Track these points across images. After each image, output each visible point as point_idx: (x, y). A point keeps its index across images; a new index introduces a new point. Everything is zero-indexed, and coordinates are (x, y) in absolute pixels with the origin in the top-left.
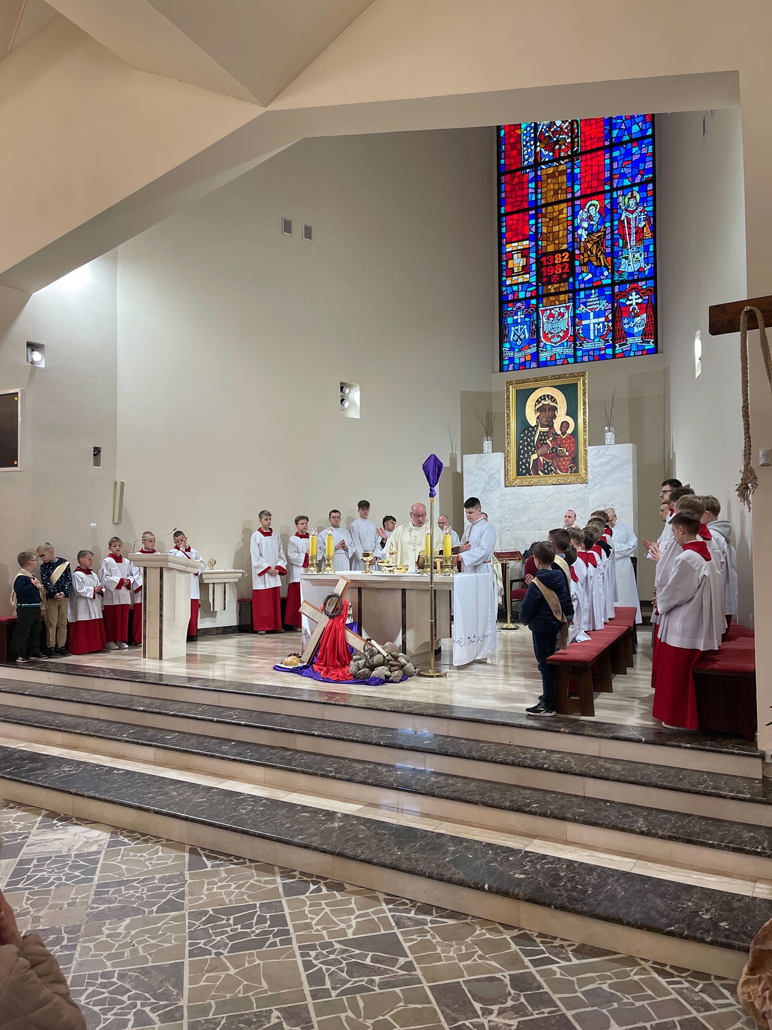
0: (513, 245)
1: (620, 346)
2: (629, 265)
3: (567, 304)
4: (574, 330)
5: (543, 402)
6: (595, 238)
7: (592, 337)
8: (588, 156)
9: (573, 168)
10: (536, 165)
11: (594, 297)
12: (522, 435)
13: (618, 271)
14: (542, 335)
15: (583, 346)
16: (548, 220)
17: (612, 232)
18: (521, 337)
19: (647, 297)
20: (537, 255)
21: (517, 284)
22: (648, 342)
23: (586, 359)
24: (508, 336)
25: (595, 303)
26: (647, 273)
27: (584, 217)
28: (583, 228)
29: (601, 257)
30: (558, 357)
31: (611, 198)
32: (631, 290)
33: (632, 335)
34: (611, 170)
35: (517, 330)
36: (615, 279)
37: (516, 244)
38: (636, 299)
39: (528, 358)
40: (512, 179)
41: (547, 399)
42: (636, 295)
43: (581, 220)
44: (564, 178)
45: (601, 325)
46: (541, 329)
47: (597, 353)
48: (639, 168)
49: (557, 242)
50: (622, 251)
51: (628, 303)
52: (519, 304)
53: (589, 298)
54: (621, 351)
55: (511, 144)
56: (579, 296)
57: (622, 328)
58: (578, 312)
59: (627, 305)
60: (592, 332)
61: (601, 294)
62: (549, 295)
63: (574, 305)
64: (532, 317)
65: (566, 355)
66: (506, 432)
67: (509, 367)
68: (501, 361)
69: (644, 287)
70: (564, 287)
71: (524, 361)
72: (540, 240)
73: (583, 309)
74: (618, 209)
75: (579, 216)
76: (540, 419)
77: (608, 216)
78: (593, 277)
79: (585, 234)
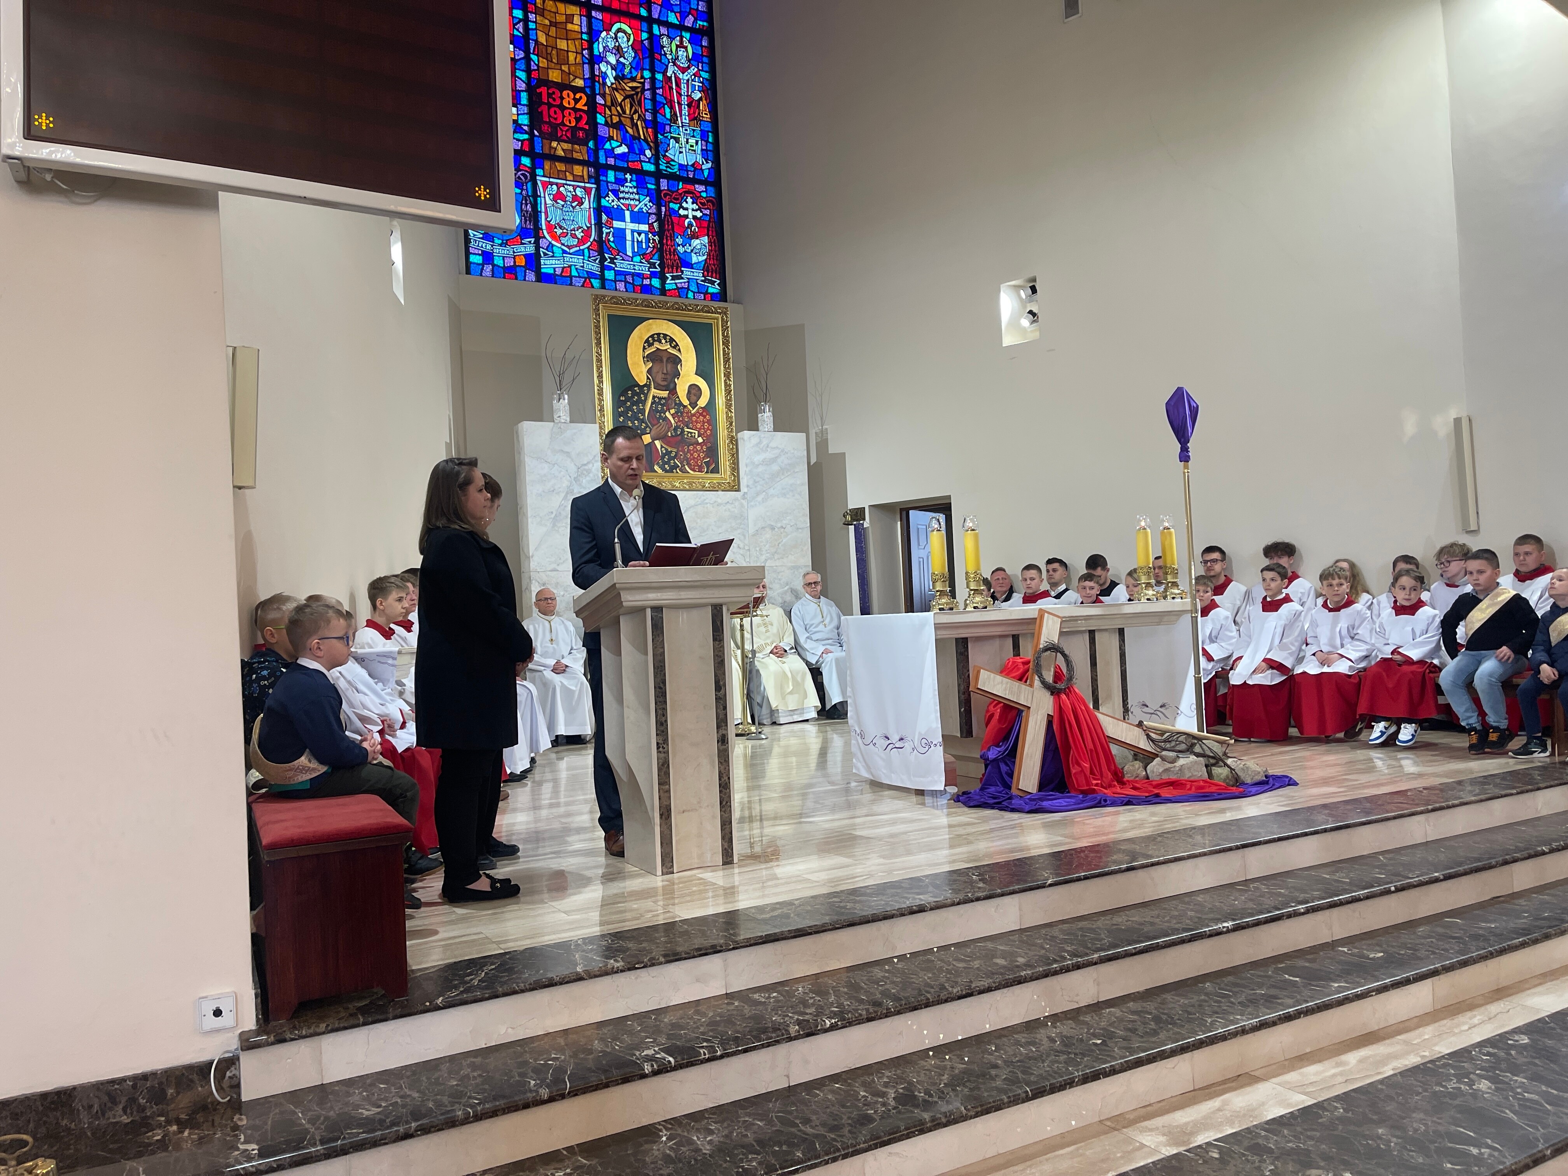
1: (674, 278)
2: (681, 152)
3: (587, 185)
4: (600, 233)
5: (657, 345)
6: (628, 89)
7: (629, 253)
11: (629, 186)
12: (622, 398)
13: (665, 156)
14: (544, 227)
15: (614, 263)
16: (547, 22)
17: (653, 89)
19: (707, 212)
20: (529, 77)
22: (713, 283)
23: (621, 286)
25: (632, 196)
26: (706, 173)
27: (609, 44)
28: (608, 63)
29: (639, 123)
30: (574, 273)
31: (650, 31)
32: (685, 192)
33: (689, 265)
36: (661, 167)
38: (693, 210)
39: (522, 262)
41: (663, 341)
42: (693, 203)
43: (604, 48)
45: (643, 235)
46: (543, 214)
47: (638, 281)
49: (565, 68)
50: (671, 126)
51: (682, 212)
53: (623, 186)
54: (675, 287)
56: (606, 176)
57: (675, 250)
58: (604, 202)
59: (680, 216)
60: (629, 244)
61: (641, 185)
62: (555, 158)
63: (598, 190)
64: (525, 187)
65: (587, 272)
66: (596, 388)
67: (482, 269)
68: (468, 254)
69: (704, 194)
70: (580, 153)
71: (512, 264)
72: (533, 54)
73: (613, 201)
74: (661, 55)
75: (600, 40)
76: (654, 375)
77: (647, 60)
78: (628, 152)
79: (611, 75)
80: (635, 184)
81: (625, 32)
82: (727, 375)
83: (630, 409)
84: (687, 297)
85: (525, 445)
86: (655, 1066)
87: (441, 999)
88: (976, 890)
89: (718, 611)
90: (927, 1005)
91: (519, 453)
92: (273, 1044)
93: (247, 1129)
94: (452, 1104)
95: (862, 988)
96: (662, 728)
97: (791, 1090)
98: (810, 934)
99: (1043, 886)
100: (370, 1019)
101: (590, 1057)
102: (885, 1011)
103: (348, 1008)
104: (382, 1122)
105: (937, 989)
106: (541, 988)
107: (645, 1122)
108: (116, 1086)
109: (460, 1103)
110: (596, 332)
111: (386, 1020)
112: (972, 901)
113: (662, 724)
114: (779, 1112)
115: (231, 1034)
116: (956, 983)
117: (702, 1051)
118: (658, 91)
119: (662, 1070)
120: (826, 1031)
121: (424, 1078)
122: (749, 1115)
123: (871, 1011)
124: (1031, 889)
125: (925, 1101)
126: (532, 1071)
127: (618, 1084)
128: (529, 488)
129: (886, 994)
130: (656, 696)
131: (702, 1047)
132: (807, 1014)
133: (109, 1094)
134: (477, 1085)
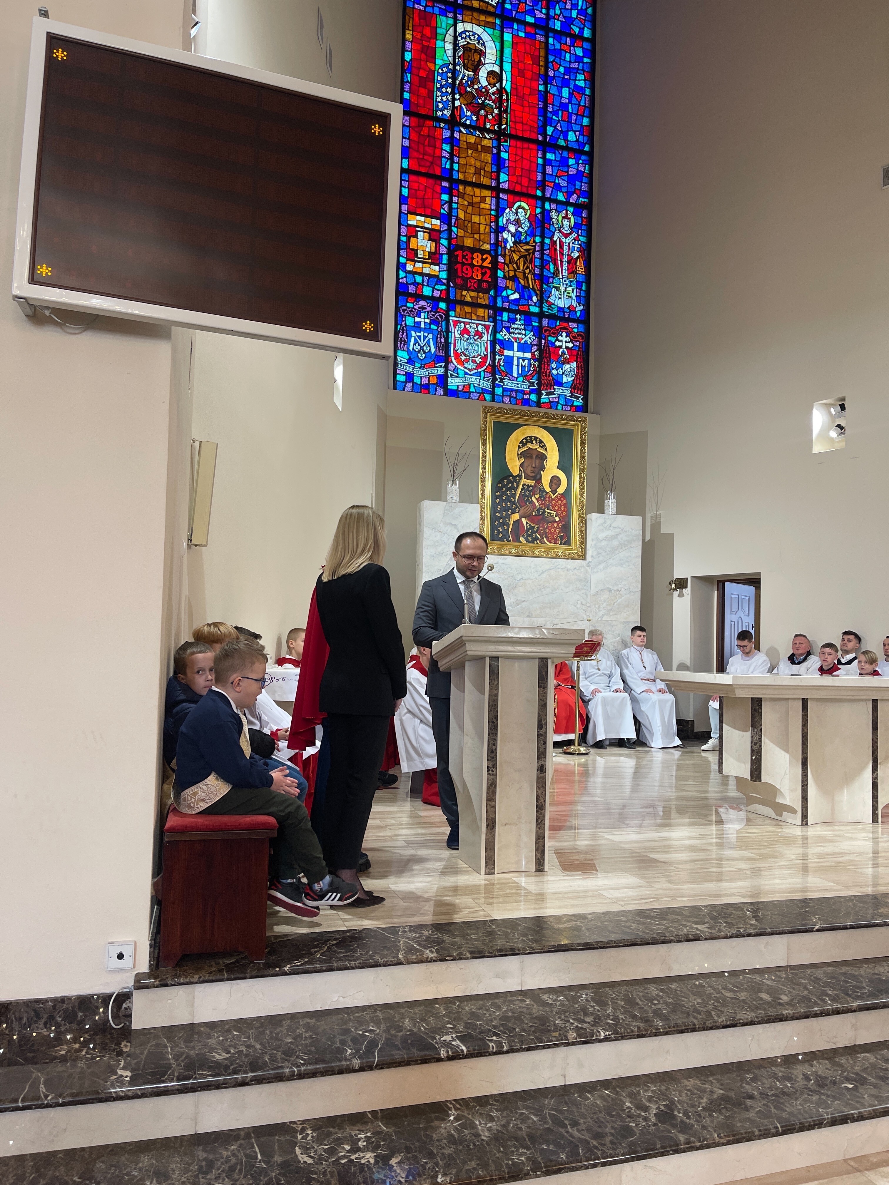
0: (418, 218)
1: (547, 394)
2: (560, 298)
3: (487, 323)
4: (494, 359)
5: (529, 445)
6: (523, 251)
7: (515, 375)
8: (519, 144)
9: (499, 151)
10: (453, 122)
11: (519, 324)
12: (500, 485)
13: (547, 301)
14: (452, 355)
15: (503, 383)
16: (466, 203)
17: (542, 250)
18: (425, 348)
19: (577, 343)
20: (450, 243)
21: (422, 274)
22: (578, 398)
23: (507, 400)
24: (406, 342)
25: (520, 332)
26: (578, 314)
27: (511, 218)
28: (509, 231)
29: (529, 276)
30: (472, 389)
31: (543, 207)
32: (561, 328)
33: (560, 384)
34: (544, 173)
35: (419, 337)
36: (544, 309)
37: (422, 219)
38: (566, 342)
39: (434, 381)
40: (421, 126)
41: (534, 442)
42: (566, 337)
43: (507, 220)
44: (489, 158)
45: (526, 361)
46: (452, 345)
47: (520, 396)
48: (575, 185)
49: (477, 236)
50: (554, 278)
51: (558, 344)
52: (422, 303)
53: (514, 324)
54: (547, 401)
55: (420, 77)
56: (502, 317)
57: (550, 373)
58: (498, 336)
59: (556, 346)
60: (515, 368)
61: (527, 323)
62: (464, 303)
63: (495, 327)
64: (440, 325)
65: (482, 389)
66: (480, 477)
67: (405, 386)
68: (395, 374)
69: (575, 330)
70: (484, 299)
71: (427, 382)
72: (454, 226)
73: (505, 335)
74: (550, 224)
75: (505, 215)
76: (525, 468)
77: (539, 229)
78: (519, 299)
79: (511, 240)
80: (523, 322)
81: (523, 208)
82: (582, 470)
83: (504, 493)
84: (557, 409)
85: (425, 518)
86: (450, 1053)
87: (288, 966)
88: (748, 926)
89: (544, 664)
90: (693, 1030)
91: (420, 524)
92: (157, 987)
93: (128, 1056)
94: (283, 1059)
95: (638, 1004)
96: (493, 755)
97: (566, 1089)
98: (597, 948)
99: (810, 931)
100: (232, 977)
101: (400, 1034)
102: (654, 1031)
103: (219, 964)
104: (227, 1067)
105: (704, 1017)
106: (368, 967)
107: (438, 1098)
108: (41, 1005)
109: (289, 1061)
110: (483, 435)
111: (245, 978)
112: (744, 936)
113: (492, 752)
114: (552, 1109)
115: (128, 974)
116: (722, 1012)
117: (491, 1045)
118: (545, 252)
119: (456, 1056)
120: (600, 1041)
121: (268, 1032)
122: (526, 1107)
123: (642, 1028)
124: (799, 931)
125: (682, 1122)
126: (352, 1040)
127: (418, 1064)
128: (425, 551)
129: (657, 1013)
130: (489, 729)
131: (491, 1041)
132: (585, 1022)
133: (35, 1011)
134: (306, 1046)
